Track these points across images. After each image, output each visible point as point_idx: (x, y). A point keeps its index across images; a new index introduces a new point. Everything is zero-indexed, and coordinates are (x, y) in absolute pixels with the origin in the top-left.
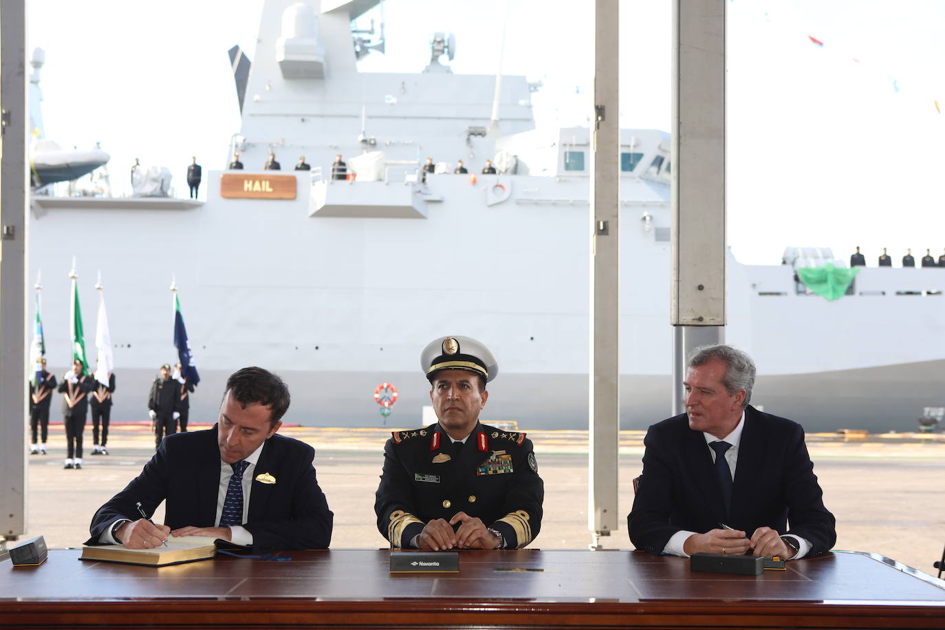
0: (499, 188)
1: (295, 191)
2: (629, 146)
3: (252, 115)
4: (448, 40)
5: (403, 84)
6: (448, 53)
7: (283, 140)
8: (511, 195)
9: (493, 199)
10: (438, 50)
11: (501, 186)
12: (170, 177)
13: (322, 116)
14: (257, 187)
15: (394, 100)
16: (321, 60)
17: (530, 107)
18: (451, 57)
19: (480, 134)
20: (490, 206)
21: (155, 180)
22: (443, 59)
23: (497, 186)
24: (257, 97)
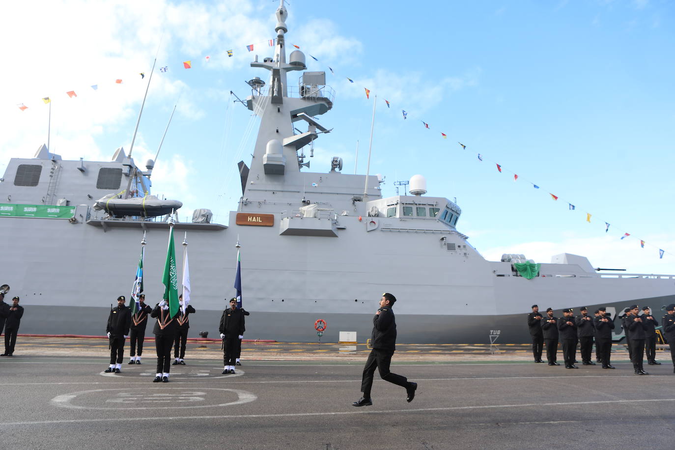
0: (372, 223)
1: (273, 222)
2: (433, 205)
3: (250, 190)
4: (339, 161)
5: (321, 177)
6: (339, 166)
7: (265, 201)
8: (378, 226)
9: (370, 228)
10: (335, 165)
11: (374, 222)
12: (211, 215)
13: (282, 191)
14: (254, 220)
15: (316, 185)
16: (284, 164)
17: (380, 190)
18: (340, 169)
19: (358, 200)
20: (368, 231)
21: (203, 216)
22: (337, 170)
23: (372, 222)
24: (252, 182)
